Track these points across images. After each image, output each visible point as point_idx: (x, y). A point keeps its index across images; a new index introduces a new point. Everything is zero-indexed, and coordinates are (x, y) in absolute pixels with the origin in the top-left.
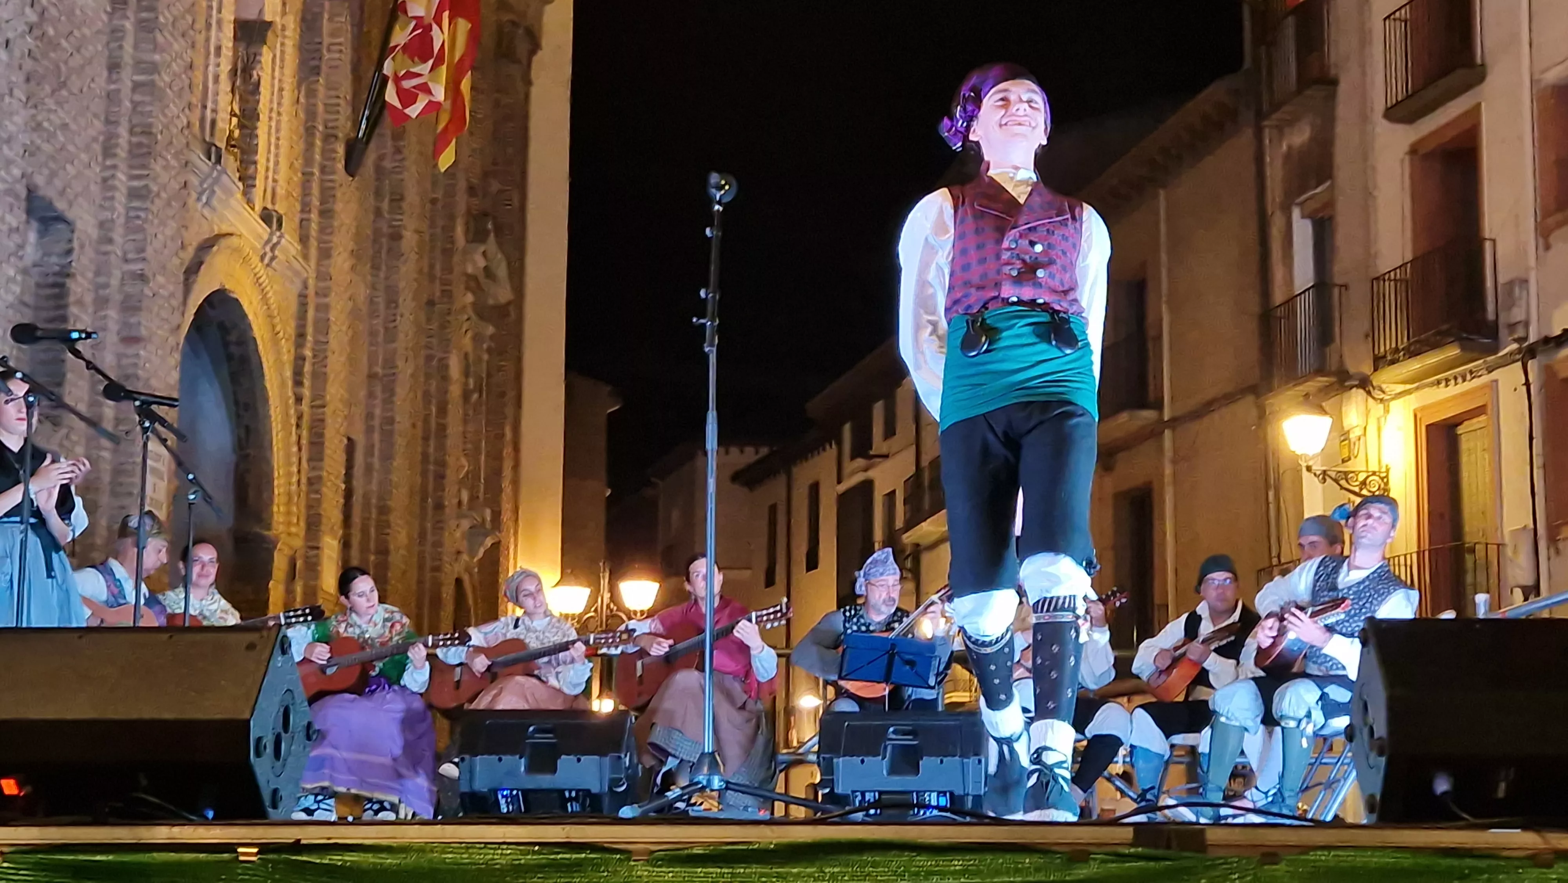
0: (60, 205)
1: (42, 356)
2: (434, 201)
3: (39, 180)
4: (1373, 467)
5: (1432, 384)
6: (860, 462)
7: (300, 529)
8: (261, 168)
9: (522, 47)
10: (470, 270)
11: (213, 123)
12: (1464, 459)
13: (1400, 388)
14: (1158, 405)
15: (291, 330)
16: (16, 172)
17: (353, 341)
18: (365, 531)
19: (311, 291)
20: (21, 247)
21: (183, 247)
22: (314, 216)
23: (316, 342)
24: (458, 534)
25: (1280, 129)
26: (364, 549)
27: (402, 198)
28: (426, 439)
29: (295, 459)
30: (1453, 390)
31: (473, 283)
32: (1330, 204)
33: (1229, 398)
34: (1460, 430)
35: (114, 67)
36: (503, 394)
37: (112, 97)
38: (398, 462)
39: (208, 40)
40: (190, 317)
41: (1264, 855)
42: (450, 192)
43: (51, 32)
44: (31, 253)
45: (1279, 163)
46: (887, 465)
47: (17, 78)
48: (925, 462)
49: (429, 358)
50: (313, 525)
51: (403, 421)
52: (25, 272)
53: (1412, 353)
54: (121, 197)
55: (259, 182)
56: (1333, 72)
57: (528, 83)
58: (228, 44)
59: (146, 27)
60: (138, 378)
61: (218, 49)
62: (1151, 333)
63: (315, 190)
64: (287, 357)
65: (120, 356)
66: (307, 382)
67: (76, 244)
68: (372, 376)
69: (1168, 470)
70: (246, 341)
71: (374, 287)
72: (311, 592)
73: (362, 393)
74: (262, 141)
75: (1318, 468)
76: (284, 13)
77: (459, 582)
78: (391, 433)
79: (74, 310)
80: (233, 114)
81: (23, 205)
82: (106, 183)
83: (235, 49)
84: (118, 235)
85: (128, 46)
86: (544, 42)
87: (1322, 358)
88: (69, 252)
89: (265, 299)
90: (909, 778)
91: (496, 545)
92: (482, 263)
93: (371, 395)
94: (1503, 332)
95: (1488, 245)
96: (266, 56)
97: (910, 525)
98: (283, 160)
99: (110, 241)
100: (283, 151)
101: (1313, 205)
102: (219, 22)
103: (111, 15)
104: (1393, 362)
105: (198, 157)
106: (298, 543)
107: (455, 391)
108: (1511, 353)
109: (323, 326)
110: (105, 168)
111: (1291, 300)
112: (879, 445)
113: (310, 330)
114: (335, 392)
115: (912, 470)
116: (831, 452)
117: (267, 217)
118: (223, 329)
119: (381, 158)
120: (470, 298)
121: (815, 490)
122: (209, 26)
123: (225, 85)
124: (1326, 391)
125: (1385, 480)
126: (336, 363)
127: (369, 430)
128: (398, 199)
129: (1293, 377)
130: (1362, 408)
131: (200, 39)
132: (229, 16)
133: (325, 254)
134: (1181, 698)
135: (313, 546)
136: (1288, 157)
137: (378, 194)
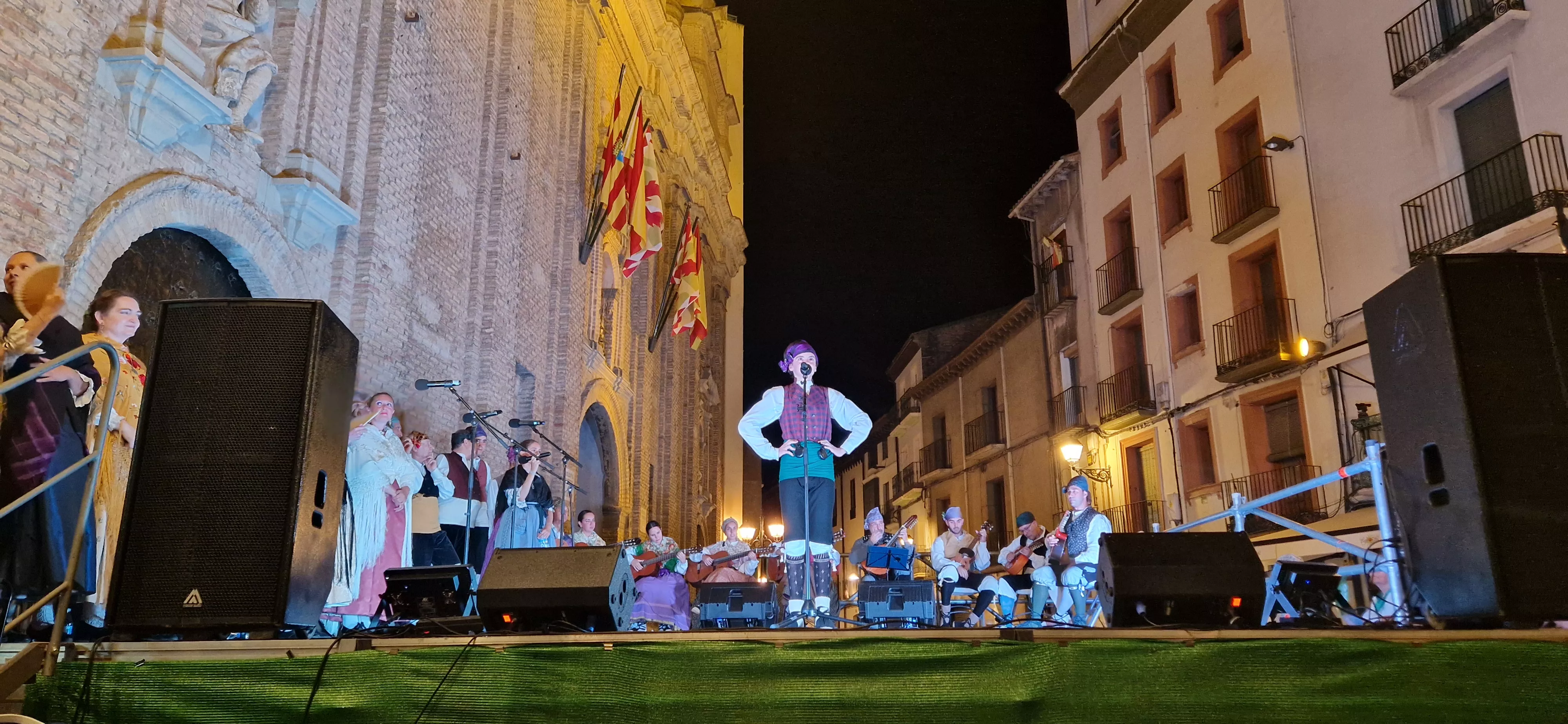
0: (529, 369)
1: (522, 433)
2: (686, 362)
3: (521, 359)
4: (1103, 467)
5: (1127, 430)
6: (873, 470)
7: (630, 505)
8: (613, 351)
9: (722, 296)
10: (702, 390)
11: (593, 332)
12: (1144, 463)
13: (1114, 431)
14: (1004, 442)
15: (626, 419)
16: (512, 355)
17: (653, 423)
18: (658, 505)
19: (635, 402)
20: (514, 387)
21: (581, 385)
22: (636, 370)
23: (637, 424)
24: (698, 506)
25: (1052, 319)
26: (658, 513)
27: (673, 361)
28: (684, 464)
29: (628, 475)
30: (1137, 432)
31: (703, 397)
32: (1077, 351)
33: (1035, 438)
34: (1142, 450)
35: (552, 310)
36: (716, 444)
37: (551, 323)
38: (672, 475)
39: (591, 297)
40: (583, 414)
41: (1060, 642)
42: (693, 358)
43: (526, 296)
44: (517, 389)
45: (1052, 334)
46: (884, 471)
47: (512, 316)
48: (901, 469)
49: (685, 429)
50: (636, 503)
51: (674, 457)
52: (515, 397)
53: (1117, 416)
54: (555, 364)
55: (612, 356)
56: (1075, 294)
57: (726, 310)
58: (599, 299)
59: (565, 293)
60: (561, 441)
61: (595, 301)
62: (999, 410)
63: (636, 359)
64: (625, 430)
65: (554, 433)
66: (633, 441)
67: (536, 385)
68: (660, 438)
69: (1010, 470)
70: (607, 424)
71: (660, 399)
72: (636, 532)
73: (657, 445)
74: (613, 339)
75: (1078, 468)
76: (622, 285)
77: (699, 527)
78: (669, 462)
79: (534, 413)
80: (601, 328)
81: (514, 369)
82: (549, 359)
83: (602, 301)
84: (553, 381)
85: (558, 301)
86: (732, 294)
87: (1077, 419)
88: (533, 388)
89: (615, 406)
90: (900, 611)
91: (715, 510)
92: (707, 387)
93: (660, 446)
94: (1158, 405)
95: (1149, 367)
96: (615, 303)
97: (896, 497)
98: (622, 347)
99: (551, 383)
100: (622, 342)
101: (1070, 351)
102: (596, 290)
103: (551, 289)
104: (1109, 420)
105: (586, 346)
106: (630, 511)
107: (696, 443)
108: (1162, 415)
109: (640, 418)
110: (548, 352)
111: (1061, 394)
112: (881, 462)
113: (634, 419)
114: (644, 445)
115: (896, 473)
116: (860, 466)
117: (616, 371)
118: (597, 419)
119: (664, 344)
120: (702, 402)
121: (853, 482)
122: (591, 292)
123: (598, 316)
124: (1079, 434)
125: (1108, 473)
126: (645, 433)
127: (660, 461)
128: (671, 361)
129: (1064, 428)
130: (1096, 440)
131: (588, 297)
132: (599, 287)
133: (640, 385)
134: (1020, 573)
135: (636, 512)
136: (1056, 332)
137: (662, 360)
